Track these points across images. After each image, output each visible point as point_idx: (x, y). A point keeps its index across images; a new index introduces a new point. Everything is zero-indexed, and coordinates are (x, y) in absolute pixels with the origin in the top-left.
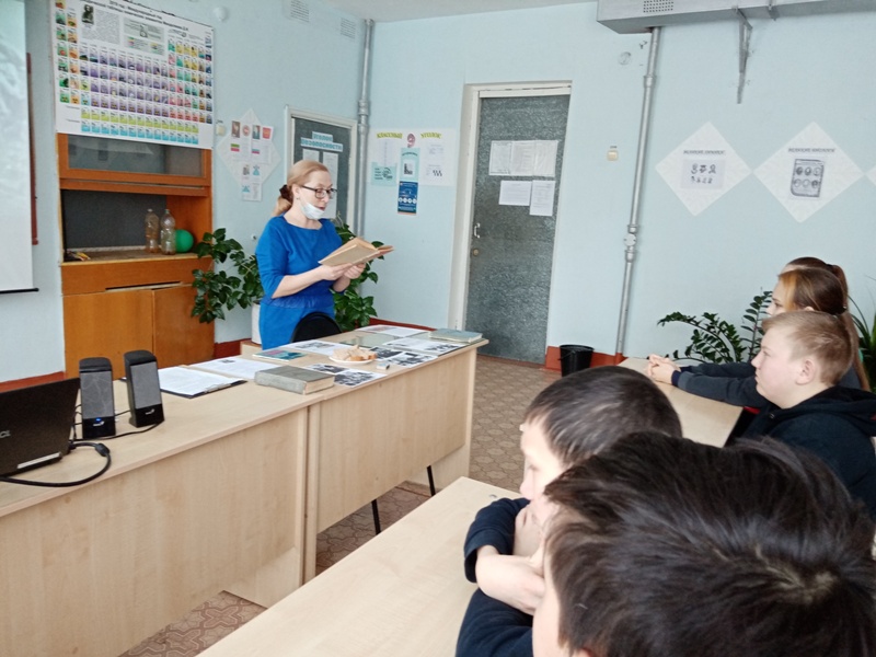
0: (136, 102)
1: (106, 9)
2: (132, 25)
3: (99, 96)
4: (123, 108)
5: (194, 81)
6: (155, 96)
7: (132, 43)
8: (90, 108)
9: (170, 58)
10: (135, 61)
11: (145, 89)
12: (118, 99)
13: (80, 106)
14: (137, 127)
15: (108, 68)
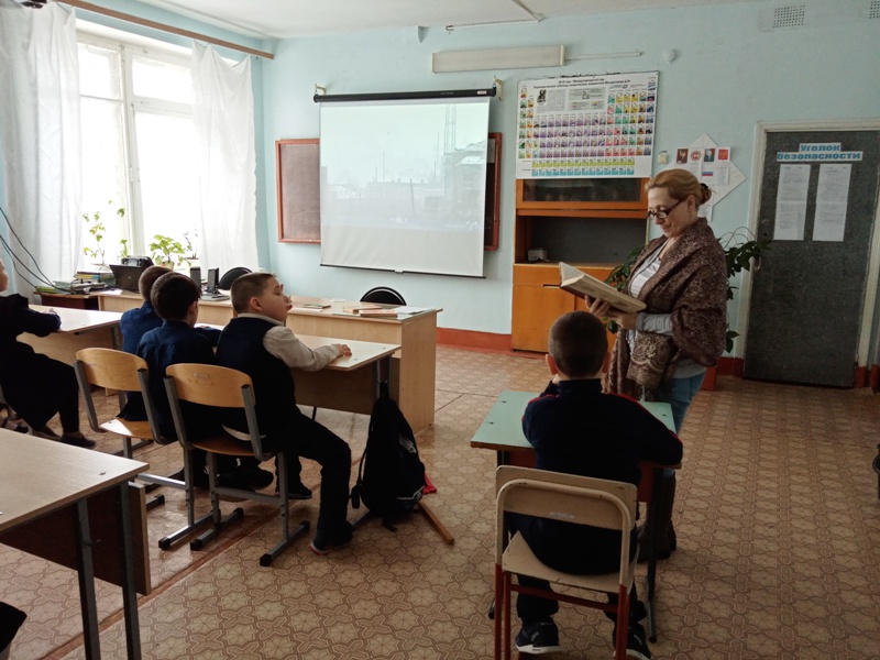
0: (574, 150)
1: (557, 88)
2: (576, 93)
3: (546, 150)
4: (564, 155)
5: (633, 122)
6: (592, 142)
7: (575, 106)
8: (538, 159)
9: (609, 108)
10: (577, 118)
11: (584, 138)
12: (560, 150)
13: (531, 159)
14: (574, 167)
15: (555, 129)
